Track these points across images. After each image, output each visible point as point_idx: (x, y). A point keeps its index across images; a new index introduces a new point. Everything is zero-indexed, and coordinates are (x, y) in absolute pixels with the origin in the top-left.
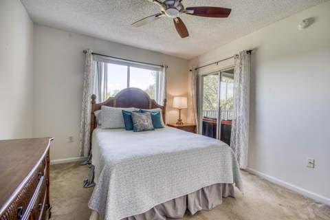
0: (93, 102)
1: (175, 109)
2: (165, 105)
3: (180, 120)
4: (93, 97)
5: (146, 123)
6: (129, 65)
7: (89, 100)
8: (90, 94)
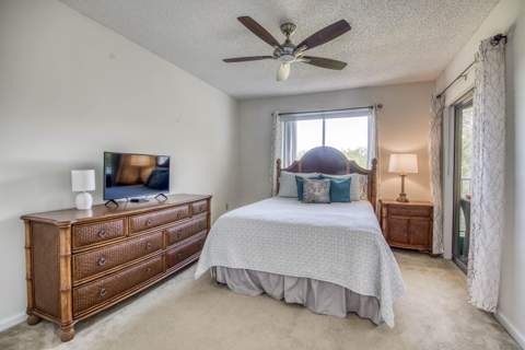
0: (278, 168)
1: (393, 175)
2: (374, 168)
3: (403, 195)
4: (279, 162)
5: (317, 193)
6: (323, 117)
7: (275, 165)
8: (277, 157)
